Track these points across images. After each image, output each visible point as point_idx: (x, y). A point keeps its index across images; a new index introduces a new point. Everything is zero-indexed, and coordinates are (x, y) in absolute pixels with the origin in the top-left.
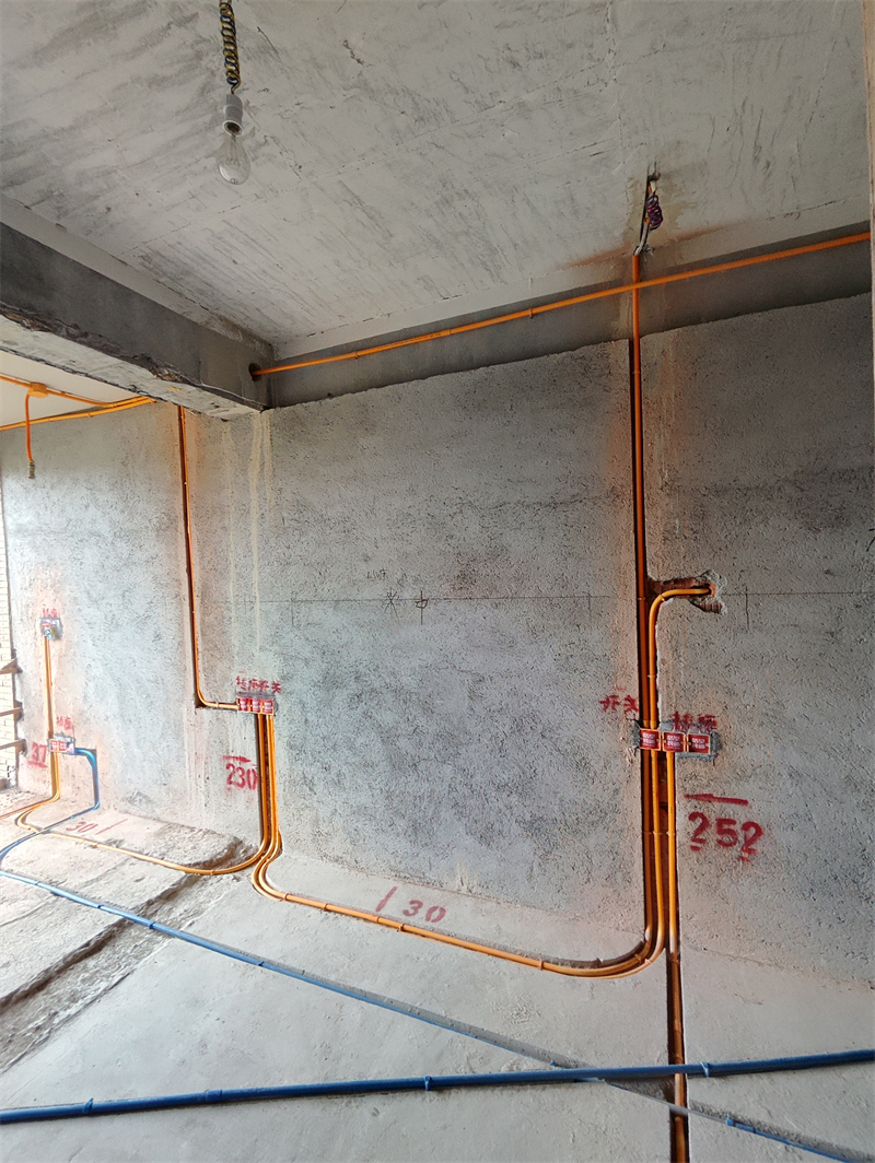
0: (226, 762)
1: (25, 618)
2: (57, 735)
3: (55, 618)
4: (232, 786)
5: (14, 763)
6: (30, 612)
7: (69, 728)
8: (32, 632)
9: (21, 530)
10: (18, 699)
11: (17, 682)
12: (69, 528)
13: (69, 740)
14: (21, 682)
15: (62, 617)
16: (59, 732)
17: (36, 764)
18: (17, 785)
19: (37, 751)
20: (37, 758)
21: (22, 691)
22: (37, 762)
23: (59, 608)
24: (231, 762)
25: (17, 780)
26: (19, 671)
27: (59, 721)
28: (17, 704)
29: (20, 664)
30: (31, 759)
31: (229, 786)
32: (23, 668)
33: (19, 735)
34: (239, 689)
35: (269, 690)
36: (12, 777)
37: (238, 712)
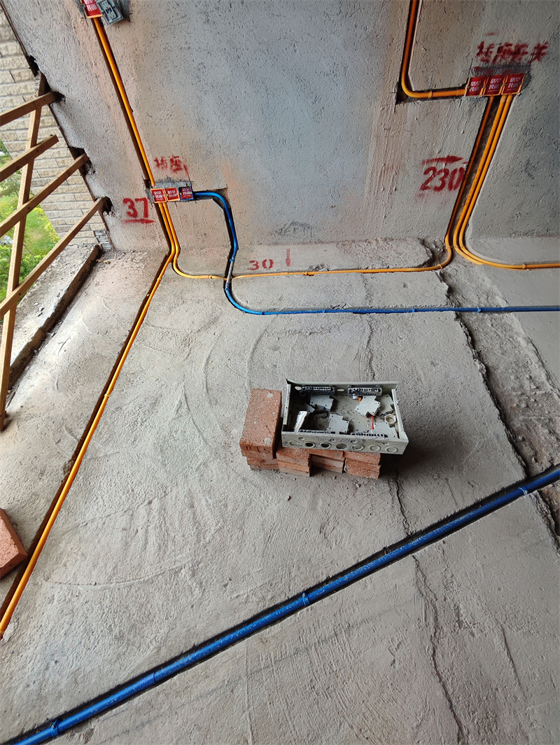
0: (426, 167)
2: (161, 182)
4: (427, 191)
5: (103, 227)
7: (179, 169)
10: (75, 145)
11: (61, 116)
13: (183, 185)
14: (70, 116)
16: (163, 177)
17: (136, 221)
18: (113, 248)
19: (132, 207)
20: (135, 214)
22: (136, 219)
24: (434, 165)
25: (111, 243)
26: (58, 97)
27: (160, 163)
28: (76, 152)
29: (55, 84)
30: (126, 217)
32: (63, 91)
33: (96, 194)
34: (478, 63)
35: (525, 59)
36: (104, 242)
37: (464, 98)
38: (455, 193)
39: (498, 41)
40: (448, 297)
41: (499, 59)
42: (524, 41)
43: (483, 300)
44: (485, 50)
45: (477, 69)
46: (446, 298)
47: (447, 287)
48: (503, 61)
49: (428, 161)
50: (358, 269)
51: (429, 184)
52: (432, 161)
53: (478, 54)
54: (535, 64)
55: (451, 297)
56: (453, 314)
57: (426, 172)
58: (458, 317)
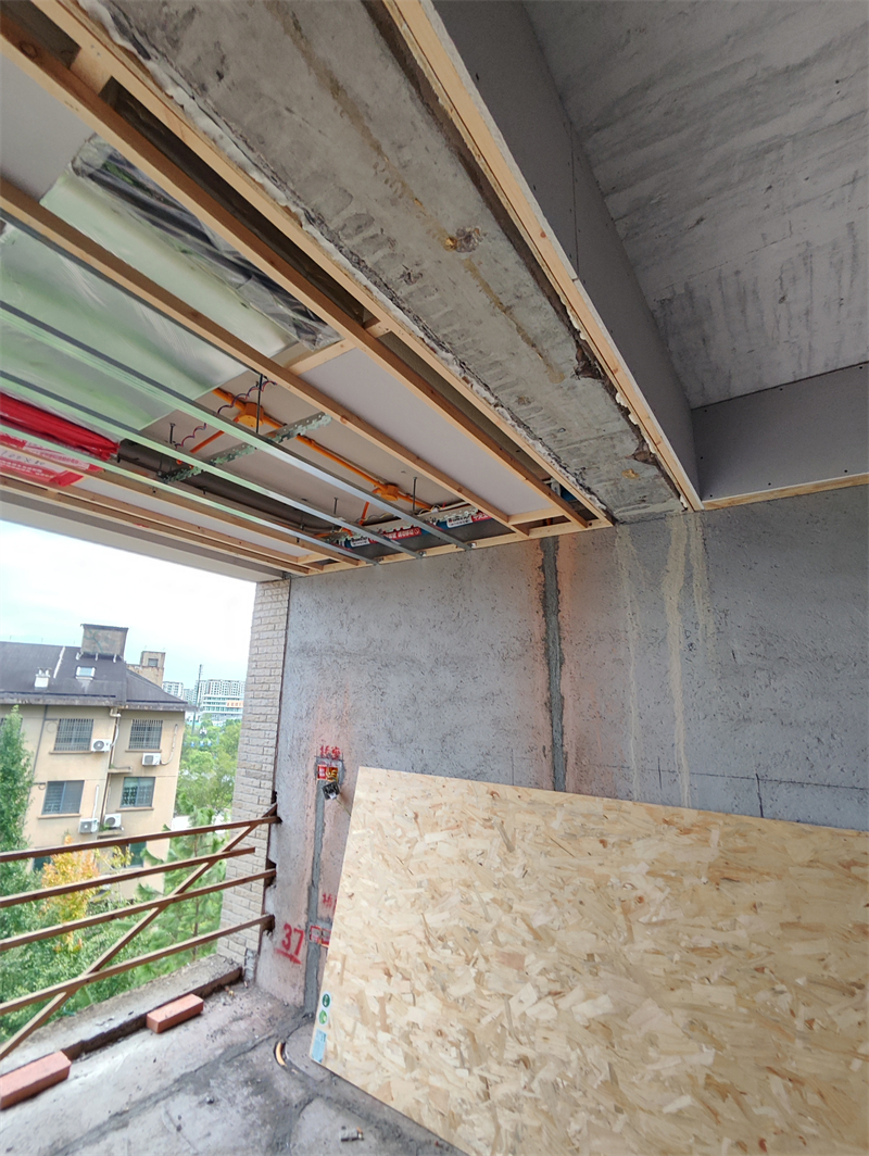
1: (295, 754)
2: (321, 919)
3: (337, 758)
5: (256, 948)
6: (302, 748)
8: (302, 773)
9: (305, 650)
10: (272, 859)
11: (273, 834)
12: (371, 649)
14: (279, 836)
15: (346, 759)
17: (286, 955)
18: (255, 979)
19: (288, 936)
20: (288, 947)
21: (278, 849)
22: (287, 952)
23: (343, 748)
25: (255, 972)
26: (279, 821)
27: (327, 900)
28: (270, 865)
29: (280, 813)
30: (279, 946)
32: (283, 818)
33: (267, 909)
36: (250, 966)
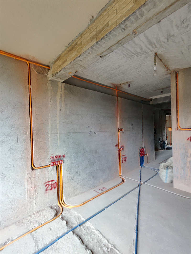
0: (45, 185)
4: (48, 191)
24: (47, 183)
31: (46, 192)
34: (51, 160)
35: (61, 158)
37: (50, 167)
38: (56, 189)
39: (54, 155)
40: (67, 226)
41: (56, 158)
42: (60, 155)
43: (78, 221)
44: (52, 157)
45: (52, 161)
46: (66, 227)
47: (65, 222)
48: (57, 159)
49: (45, 183)
50: (28, 232)
51: (48, 189)
52: (47, 182)
53: (51, 158)
54: (64, 158)
55: (68, 225)
56: (71, 233)
57: (46, 186)
58: (73, 233)
